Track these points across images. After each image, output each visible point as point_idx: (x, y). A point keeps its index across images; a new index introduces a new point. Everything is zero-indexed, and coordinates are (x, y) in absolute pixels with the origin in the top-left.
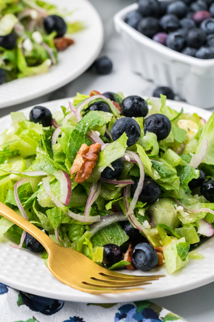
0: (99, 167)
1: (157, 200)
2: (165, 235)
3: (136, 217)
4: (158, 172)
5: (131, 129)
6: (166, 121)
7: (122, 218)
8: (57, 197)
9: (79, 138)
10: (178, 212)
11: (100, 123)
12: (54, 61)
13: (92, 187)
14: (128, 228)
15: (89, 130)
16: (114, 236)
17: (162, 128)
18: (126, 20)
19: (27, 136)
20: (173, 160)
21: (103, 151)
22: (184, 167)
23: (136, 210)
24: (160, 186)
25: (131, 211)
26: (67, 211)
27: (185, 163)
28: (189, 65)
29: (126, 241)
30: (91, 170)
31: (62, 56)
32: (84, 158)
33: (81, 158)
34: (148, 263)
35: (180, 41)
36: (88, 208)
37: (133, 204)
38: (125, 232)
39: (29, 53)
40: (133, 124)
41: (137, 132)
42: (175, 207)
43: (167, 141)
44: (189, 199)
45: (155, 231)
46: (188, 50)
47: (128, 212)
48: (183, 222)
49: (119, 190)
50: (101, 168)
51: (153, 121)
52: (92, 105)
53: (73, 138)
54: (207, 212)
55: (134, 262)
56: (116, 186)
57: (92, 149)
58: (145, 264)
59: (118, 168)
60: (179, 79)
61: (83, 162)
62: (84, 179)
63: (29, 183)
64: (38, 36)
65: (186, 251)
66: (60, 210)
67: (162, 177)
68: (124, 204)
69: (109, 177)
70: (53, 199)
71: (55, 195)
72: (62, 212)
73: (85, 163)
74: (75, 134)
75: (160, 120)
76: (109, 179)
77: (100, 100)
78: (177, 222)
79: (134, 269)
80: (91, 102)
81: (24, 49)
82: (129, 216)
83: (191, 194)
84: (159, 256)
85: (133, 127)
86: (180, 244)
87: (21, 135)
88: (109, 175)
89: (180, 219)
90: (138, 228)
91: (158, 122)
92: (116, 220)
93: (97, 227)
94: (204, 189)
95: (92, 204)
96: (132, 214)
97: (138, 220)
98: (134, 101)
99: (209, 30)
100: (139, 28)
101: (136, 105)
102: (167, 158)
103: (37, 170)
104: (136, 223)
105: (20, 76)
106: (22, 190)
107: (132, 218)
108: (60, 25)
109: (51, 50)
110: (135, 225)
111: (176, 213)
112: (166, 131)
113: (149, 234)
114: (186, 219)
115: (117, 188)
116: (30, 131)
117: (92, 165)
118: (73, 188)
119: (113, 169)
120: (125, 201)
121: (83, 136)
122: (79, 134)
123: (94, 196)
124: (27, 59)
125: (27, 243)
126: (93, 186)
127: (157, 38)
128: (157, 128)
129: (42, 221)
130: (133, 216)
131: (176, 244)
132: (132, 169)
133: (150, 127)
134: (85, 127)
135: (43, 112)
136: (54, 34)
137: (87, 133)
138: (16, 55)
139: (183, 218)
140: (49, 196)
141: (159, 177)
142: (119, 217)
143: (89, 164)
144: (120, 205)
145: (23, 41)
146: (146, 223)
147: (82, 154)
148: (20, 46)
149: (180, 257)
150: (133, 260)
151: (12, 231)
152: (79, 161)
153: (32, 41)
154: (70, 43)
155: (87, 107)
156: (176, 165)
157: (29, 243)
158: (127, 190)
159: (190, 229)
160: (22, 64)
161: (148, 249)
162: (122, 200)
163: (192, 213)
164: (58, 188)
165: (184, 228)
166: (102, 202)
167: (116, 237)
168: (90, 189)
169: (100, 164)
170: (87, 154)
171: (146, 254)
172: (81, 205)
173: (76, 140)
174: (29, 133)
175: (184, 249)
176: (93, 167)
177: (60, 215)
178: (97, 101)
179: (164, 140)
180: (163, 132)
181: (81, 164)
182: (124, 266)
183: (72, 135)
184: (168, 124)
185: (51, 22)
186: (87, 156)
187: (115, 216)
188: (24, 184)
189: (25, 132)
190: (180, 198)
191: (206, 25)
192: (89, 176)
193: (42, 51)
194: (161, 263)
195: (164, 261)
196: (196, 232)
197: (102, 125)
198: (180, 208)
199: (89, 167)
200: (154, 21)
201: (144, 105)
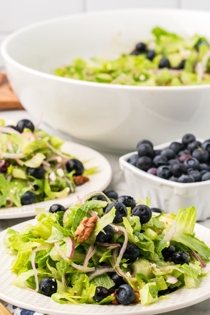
0: (95, 232)
1: (137, 258)
2: (141, 282)
3: (121, 269)
4: (138, 237)
5: (121, 209)
6: (148, 210)
7: (111, 270)
8: (64, 253)
9: (82, 214)
10: (152, 268)
11: (98, 206)
12: (72, 190)
13: (89, 247)
14: (115, 277)
15: (89, 210)
16: (104, 283)
17: (145, 214)
18: (129, 161)
19: (46, 222)
20: (151, 236)
21: (99, 221)
22: (159, 241)
23: (121, 264)
24: (139, 249)
25: (117, 265)
26: (71, 263)
27: (160, 239)
28: (172, 187)
29: (113, 287)
30: (89, 234)
31: (78, 188)
32: (84, 226)
33: (83, 226)
34: (127, 297)
35: (167, 172)
36: (86, 262)
37: (119, 260)
38: (112, 281)
39: (53, 183)
40: (122, 206)
41: (125, 212)
42: (150, 265)
43: (148, 225)
44: (162, 263)
45: (135, 279)
46: (173, 178)
47: (115, 265)
48: (155, 274)
49: (109, 251)
50: (96, 233)
51: (138, 208)
52: (93, 197)
53: (78, 214)
54: (174, 269)
55: (118, 298)
56: (107, 248)
57: (91, 220)
58: (125, 298)
59: (109, 234)
60: (166, 201)
61: (84, 228)
62: (83, 239)
63: (45, 250)
64: (61, 172)
65: (156, 292)
66: (65, 261)
67: (141, 241)
68: (113, 260)
69: (102, 240)
70: (61, 254)
71: (63, 252)
72: (67, 263)
73: (85, 229)
74: (79, 211)
75: (144, 208)
76: (102, 242)
77: (100, 194)
78: (151, 274)
79: (117, 303)
80: (93, 195)
81: (49, 180)
82: (116, 268)
83: (164, 260)
84: (136, 295)
85: (122, 208)
86: (152, 285)
87: (41, 221)
88: (102, 239)
89: (154, 272)
90: (122, 276)
91: (142, 210)
92: (106, 271)
93: (93, 275)
94: (174, 257)
95: (89, 259)
96: (118, 267)
97: (122, 271)
98: (125, 198)
99: (190, 165)
100: (137, 165)
101: (127, 201)
102: (147, 234)
103: (51, 240)
104: (121, 273)
105: (45, 199)
106: (40, 254)
107: (118, 270)
108: (79, 166)
109: (70, 182)
110: (119, 273)
111: (151, 268)
112: (147, 217)
113: (130, 280)
114: (158, 272)
115: (108, 249)
116: (48, 218)
117: (90, 230)
118: (76, 247)
119: (105, 234)
120: (114, 258)
121: (85, 213)
122: (82, 212)
123: (91, 253)
124: (52, 187)
125: (41, 288)
126: (91, 246)
127: (150, 171)
128: (141, 214)
129: (52, 272)
130: (119, 268)
131: (148, 285)
132: (120, 238)
133: (136, 213)
134: (87, 207)
135: (59, 207)
136: (73, 172)
137: (88, 212)
138: (44, 183)
139: (156, 272)
140: (58, 253)
141: (139, 240)
142: (109, 269)
143: (88, 230)
144: (110, 261)
145: (49, 174)
146: (128, 274)
147: (84, 223)
148: (47, 177)
149: (152, 295)
150: (117, 296)
151: (31, 281)
152: (81, 227)
153: (57, 175)
154: (86, 180)
155: (90, 198)
156: (153, 239)
157: (43, 288)
158: (115, 251)
159: (160, 278)
160: (47, 189)
161: (128, 287)
162: (111, 258)
163: (163, 271)
164: (65, 248)
165: (156, 278)
166: (97, 259)
167: (106, 283)
168: (88, 248)
169: (96, 230)
170: (87, 223)
171: (126, 290)
172: (81, 261)
173: (80, 216)
174: (48, 220)
175: (154, 290)
176: (91, 232)
177: (65, 265)
178: (97, 195)
179: (146, 224)
180: (145, 217)
181: (82, 230)
182: (110, 301)
183: (77, 212)
184: (149, 212)
185: (72, 164)
186: (87, 224)
187: (106, 268)
188: (42, 249)
189: (45, 219)
190: (155, 260)
191: (187, 162)
192: (87, 237)
193: (63, 182)
194: (137, 300)
195: (140, 299)
196: (165, 281)
197: (100, 207)
198: (154, 265)
199: (88, 231)
200: (149, 159)
201: (133, 201)
